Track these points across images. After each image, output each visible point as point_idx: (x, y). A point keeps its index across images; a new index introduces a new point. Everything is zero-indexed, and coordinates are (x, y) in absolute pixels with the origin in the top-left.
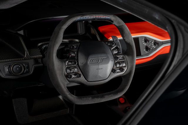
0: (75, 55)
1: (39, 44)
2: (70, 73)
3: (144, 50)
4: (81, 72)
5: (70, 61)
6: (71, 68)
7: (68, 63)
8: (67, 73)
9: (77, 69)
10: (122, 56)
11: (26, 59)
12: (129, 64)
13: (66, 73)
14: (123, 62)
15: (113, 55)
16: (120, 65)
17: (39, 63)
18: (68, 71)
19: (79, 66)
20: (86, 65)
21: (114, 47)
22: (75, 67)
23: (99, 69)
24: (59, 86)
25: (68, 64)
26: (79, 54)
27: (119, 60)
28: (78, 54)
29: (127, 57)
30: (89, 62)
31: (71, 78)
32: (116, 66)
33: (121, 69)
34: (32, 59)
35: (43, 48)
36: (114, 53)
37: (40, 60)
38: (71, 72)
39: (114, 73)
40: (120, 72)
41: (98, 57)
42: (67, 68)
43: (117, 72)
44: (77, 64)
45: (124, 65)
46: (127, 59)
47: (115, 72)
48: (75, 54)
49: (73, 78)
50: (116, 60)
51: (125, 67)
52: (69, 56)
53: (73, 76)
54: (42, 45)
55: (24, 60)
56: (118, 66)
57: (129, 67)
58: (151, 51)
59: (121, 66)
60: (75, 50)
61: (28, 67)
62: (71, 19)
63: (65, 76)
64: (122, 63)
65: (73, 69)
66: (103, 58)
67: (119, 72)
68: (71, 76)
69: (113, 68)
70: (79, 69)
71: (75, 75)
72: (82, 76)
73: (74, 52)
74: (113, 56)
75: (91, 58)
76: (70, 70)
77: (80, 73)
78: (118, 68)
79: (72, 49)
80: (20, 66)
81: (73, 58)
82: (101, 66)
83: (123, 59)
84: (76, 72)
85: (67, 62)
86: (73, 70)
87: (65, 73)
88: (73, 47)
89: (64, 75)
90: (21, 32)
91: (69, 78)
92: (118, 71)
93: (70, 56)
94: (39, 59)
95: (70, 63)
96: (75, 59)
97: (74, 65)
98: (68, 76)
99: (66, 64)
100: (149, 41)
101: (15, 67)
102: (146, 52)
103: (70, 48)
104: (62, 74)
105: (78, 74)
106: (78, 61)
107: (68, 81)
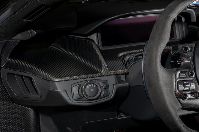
0: (189, 62)
1: (121, 55)
2: (184, 90)
5: (183, 71)
6: (185, 83)
7: (179, 74)
8: (179, 91)
9: (195, 84)
11: (103, 76)
13: (177, 91)
17: (123, 82)
18: (181, 87)
19: (197, 79)
22: (191, 81)
24: (167, 111)
25: (179, 75)
28: (194, 60)
31: (185, 98)
34: (112, 75)
35: (126, 60)
37: (123, 78)
38: (186, 89)
42: (179, 83)
44: (194, 75)
48: (189, 60)
49: (189, 99)
52: (181, 63)
53: (189, 96)
54: (125, 56)
55: (101, 76)
60: (190, 54)
61: (107, 88)
62: (183, 3)
63: (176, 95)
65: (188, 84)
68: (186, 96)
71: (191, 94)
73: (187, 57)
76: (184, 86)
79: (184, 52)
80: (95, 86)
81: (187, 66)
84: (193, 90)
85: (179, 72)
86: (189, 85)
87: (176, 91)
88: (186, 48)
89: (174, 93)
90: (94, 37)
91: (181, 98)
93: (182, 63)
94: (121, 76)
95: (183, 75)
96: (190, 68)
97: (190, 77)
98: (181, 96)
99: (178, 76)
101: (88, 87)
103: (182, 51)
104: (171, 92)
105: (197, 92)
106: (195, 71)
107: (180, 105)
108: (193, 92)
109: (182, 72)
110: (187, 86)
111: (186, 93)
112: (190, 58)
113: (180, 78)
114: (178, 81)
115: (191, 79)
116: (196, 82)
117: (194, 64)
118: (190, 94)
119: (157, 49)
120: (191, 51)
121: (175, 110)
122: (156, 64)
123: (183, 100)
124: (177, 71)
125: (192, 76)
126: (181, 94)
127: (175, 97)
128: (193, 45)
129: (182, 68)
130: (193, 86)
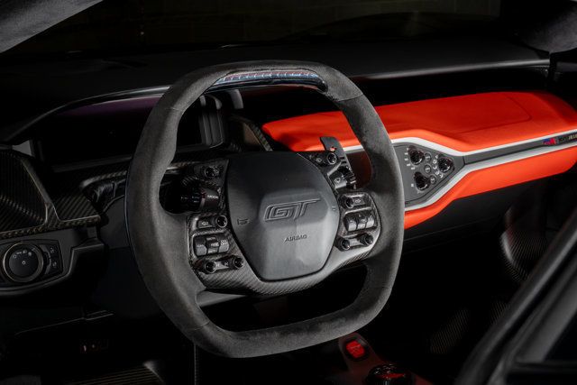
0: (217, 197)
1: (86, 183)
2: (207, 255)
3: (412, 185)
4: (239, 251)
5: (205, 215)
6: (209, 239)
7: (197, 222)
8: (198, 257)
9: (229, 241)
10: (360, 196)
11: (49, 231)
12: (385, 220)
13: (194, 256)
14: (367, 214)
15: (334, 192)
16: (358, 222)
17: (91, 241)
18: (201, 249)
19: (232, 232)
20: (254, 226)
21: (336, 169)
22: (221, 236)
23: (298, 238)
24: (173, 298)
25: (197, 226)
26: (231, 194)
27: (355, 207)
28: (225, 194)
29: (375, 196)
30: (263, 218)
31: (211, 270)
32: (347, 227)
33: (364, 237)
34: (67, 228)
35: (98, 194)
36: (337, 187)
37: (92, 233)
38: (210, 252)
39: (341, 249)
40: (360, 246)
41: (291, 200)
42: (198, 240)
43: (352, 248)
44: (226, 224)
45: (371, 223)
46: (377, 202)
47: (346, 247)
48: (217, 194)
49: (217, 271)
50: (345, 208)
51: (373, 228)
52: (200, 200)
53: (218, 265)
54: (95, 185)
55: (43, 232)
56: (352, 226)
57: (386, 230)
58: (431, 186)
59: (361, 226)
60: (218, 182)
61: (57, 256)
62: (197, 83)
63: (192, 265)
64: (363, 218)
65: (216, 241)
66: (306, 201)
67: (356, 247)
68: (211, 265)
69: (337, 235)
70: (233, 240)
71: (223, 260)
72: (245, 264)
73: (214, 189)
74: (336, 197)
75: (270, 204)
76: (208, 245)
77: (238, 253)
78: (352, 232)
79: (206, 179)
80: (30, 254)
81: (212, 206)
82: (301, 229)
83: (365, 206)
84: (225, 253)
85: (197, 219)
86: (217, 244)
87: (191, 257)
88: (210, 171)
89: (187, 261)
90: (26, 148)
91: (202, 270)
92: (354, 242)
93: (203, 200)
94: (89, 229)
95: (204, 224)
96: (218, 210)
97: (217, 228)
98: (201, 266)
99: (194, 227)
100: (423, 158)
101: (14, 256)
102: (419, 191)
103: (201, 176)
104: (182, 258)
105: (233, 256)
106: (228, 217)
107: (201, 283)
108: (225, 258)
109: (201, 219)
110: (213, 245)
111: (211, 259)
112: (219, 190)
113: (199, 230)
114: (195, 237)
115: (222, 231)
116: (230, 236)
117: (226, 202)
118: (219, 260)
120: (220, 175)
121: (190, 295)
123: (207, 273)
124: (192, 216)
125: (223, 225)
126: (202, 262)
127: (190, 268)
128: (225, 163)
129: (203, 212)
130: (224, 245)
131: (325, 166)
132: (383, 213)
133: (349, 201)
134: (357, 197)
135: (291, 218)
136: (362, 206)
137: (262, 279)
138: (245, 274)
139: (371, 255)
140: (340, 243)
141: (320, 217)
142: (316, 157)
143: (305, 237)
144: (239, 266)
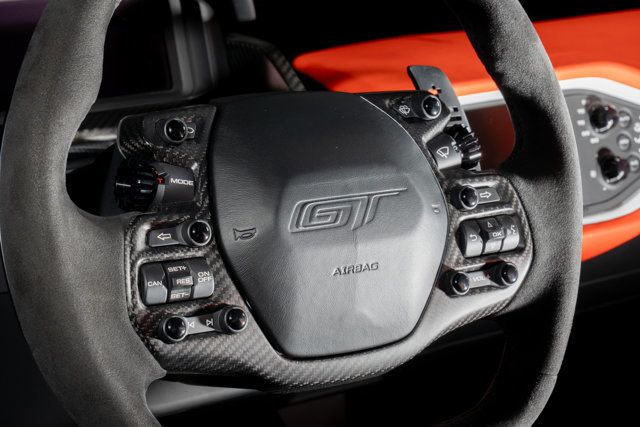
0: (190, 183)
2: (169, 303)
4: (237, 296)
5: (164, 220)
6: (171, 269)
7: (148, 234)
8: (149, 306)
9: (215, 274)
10: (491, 184)
12: (543, 234)
13: (141, 306)
14: (501, 222)
15: (437, 174)
16: (485, 237)
18: (157, 291)
19: (223, 255)
20: (271, 244)
21: (439, 128)
22: (199, 263)
23: (361, 269)
25: (147, 242)
26: (222, 176)
27: (480, 208)
28: (208, 177)
30: (288, 226)
31: (175, 334)
32: (462, 246)
33: (497, 269)
36: (442, 165)
38: (175, 295)
39: (450, 294)
40: (489, 288)
41: (346, 189)
42: (148, 271)
43: (473, 291)
44: (208, 238)
45: (512, 240)
46: (526, 200)
47: (461, 290)
48: (191, 175)
49: (189, 338)
50: (459, 207)
51: (519, 251)
52: (155, 189)
53: (192, 325)
56: (474, 246)
57: (545, 255)
59: (492, 246)
60: (193, 151)
63: (135, 324)
64: (495, 229)
65: (186, 274)
66: (378, 193)
67: (481, 289)
68: (177, 323)
69: (442, 266)
70: (224, 272)
71: (201, 315)
72: (248, 321)
73: (183, 167)
74: (441, 183)
75: (301, 198)
76: (169, 283)
77: (235, 300)
78: (473, 259)
79: (167, 144)
81: (180, 203)
82: (366, 251)
83: (501, 204)
84: (206, 299)
85: (146, 227)
86: (188, 281)
87: (134, 306)
88: (177, 127)
89: (126, 316)
91: (158, 334)
92: (479, 279)
93: (162, 188)
95: (163, 238)
96: (192, 209)
97: (191, 246)
98: (156, 326)
99: (140, 244)
103: (157, 138)
104: (114, 310)
105: (224, 306)
106: (214, 223)
107: (155, 363)
108: (206, 309)
109: (156, 227)
110: (180, 281)
111: (177, 312)
112: (195, 167)
113: (151, 249)
114: (143, 265)
115: (200, 254)
116: (219, 264)
117: (211, 192)
118: (193, 314)
119: (46, 132)
120: (198, 137)
121: (131, 387)
122: (44, 198)
123: (167, 342)
124: (137, 222)
125: (201, 240)
126: (159, 316)
127: (133, 331)
128: (209, 113)
129: (161, 212)
130: (205, 284)
131: (417, 123)
132: (538, 220)
133: (468, 194)
134: (485, 186)
135: (345, 228)
136: (494, 205)
137: (287, 356)
138: (248, 345)
139: (513, 307)
140: (448, 282)
141: (408, 225)
142: (399, 103)
143: (374, 267)
144: (238, 326)
